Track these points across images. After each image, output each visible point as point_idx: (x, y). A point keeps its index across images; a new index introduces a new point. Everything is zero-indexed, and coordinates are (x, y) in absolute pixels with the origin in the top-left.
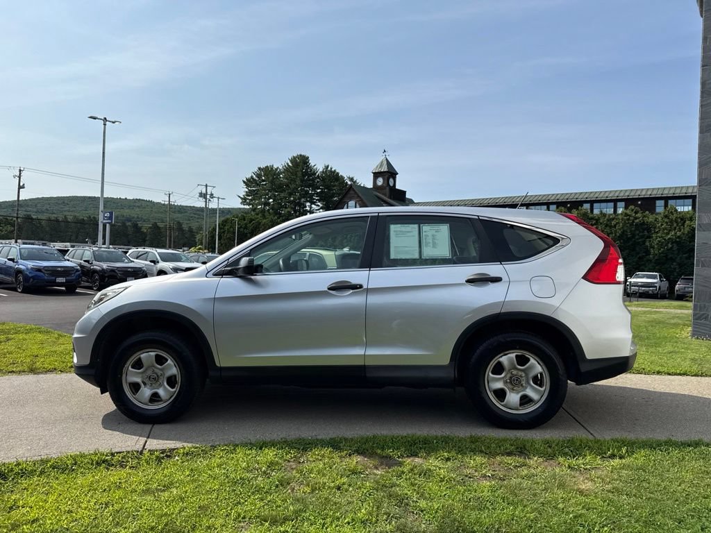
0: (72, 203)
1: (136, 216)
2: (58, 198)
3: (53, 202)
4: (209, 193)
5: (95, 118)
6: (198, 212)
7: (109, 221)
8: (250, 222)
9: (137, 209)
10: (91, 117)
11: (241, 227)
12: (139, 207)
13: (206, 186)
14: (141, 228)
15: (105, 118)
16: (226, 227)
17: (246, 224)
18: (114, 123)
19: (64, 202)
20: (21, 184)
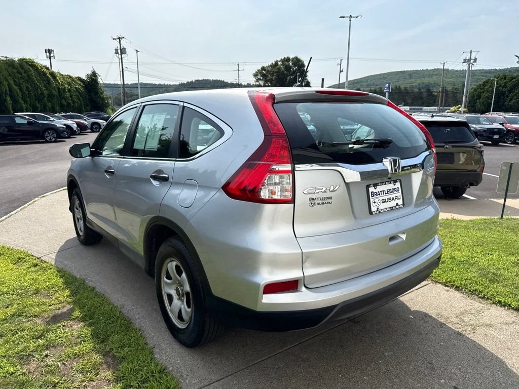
0: (389, 77)
1: (433, 82)
2: (380, 75)
3: (377, 77)
4: (473, 58)
5: (343, 17)
6: (486, 74)
7: (388, 90)
8: (511, 81)
9: (435, 77)
10: (341, 17)
11: (500, 86)
12: (436, 75)
13: (471, 52)
14: (432, 92)
15: (351, 16)
16: (486, 87)
17: (506, 83)
18: (357, 17)
19: (384, 77)
20: (341, 70)
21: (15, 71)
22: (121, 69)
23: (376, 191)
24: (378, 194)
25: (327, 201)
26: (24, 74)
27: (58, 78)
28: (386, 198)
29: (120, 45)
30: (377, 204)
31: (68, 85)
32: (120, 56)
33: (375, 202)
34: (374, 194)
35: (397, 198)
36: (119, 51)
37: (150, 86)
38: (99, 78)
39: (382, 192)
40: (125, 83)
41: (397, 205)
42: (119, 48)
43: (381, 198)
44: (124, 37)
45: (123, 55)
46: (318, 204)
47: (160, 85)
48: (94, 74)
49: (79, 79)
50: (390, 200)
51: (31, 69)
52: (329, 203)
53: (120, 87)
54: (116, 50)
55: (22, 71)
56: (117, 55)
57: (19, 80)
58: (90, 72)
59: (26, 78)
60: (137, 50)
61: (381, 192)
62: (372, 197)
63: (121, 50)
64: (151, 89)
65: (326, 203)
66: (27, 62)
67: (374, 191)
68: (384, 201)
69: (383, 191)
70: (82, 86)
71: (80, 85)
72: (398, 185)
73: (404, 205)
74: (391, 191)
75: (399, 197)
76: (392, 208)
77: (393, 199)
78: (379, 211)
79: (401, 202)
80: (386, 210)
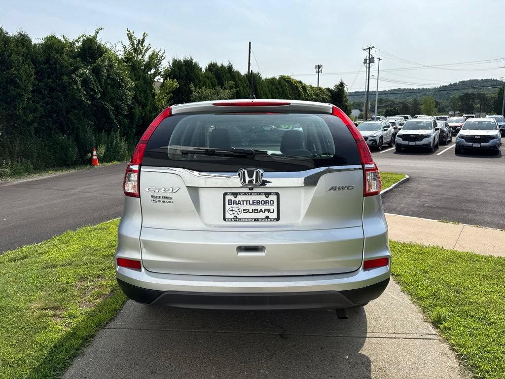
21: (274, 87)
22: (367, 77)
23: (237, 199)
24: (239, 203)
25: (168, 200)
26: (280, 89)
27: (308, 91)
28: (251, 208)
29: (370, 54)
30: (235, 213)
31: (316, 95)
32: (368, 65)
33: (232, 210)
34: (230, 202)
35: (269, 211)
36: (368, 61)
37: (407, 92)
38: (346, 87)
39: (245, 202)
40: (370, 90)
41: (267, 217)
42: (367, 58)
43: (242, 208)
44: (373, 47)
45: (371, 64)
46: (160, 201)
47: (419, 89)
48: (342, 85)
49: (328, 89)
50: (254, 211)
51: (287, 84)
52: (170, 202)
53: (364, 95)
54: (366, 60)
55: (279, 86)
56: (366, 64)
57: (275, 94)
58: (338, 83)
59: (282, 92)
60: (379, 58)
61: (243, 201)
62: (229, 204)
63: (370, 59)
64: (408, 94)
65: (166, 202)
66: (285, 79)
67: (234, 199)
68: (246, 211)
69: (247, 201)
70: (329, 96)
71: (327, 95)
72: (274, 198)
73: (278, 219)
74: (258, 202)
75: (272, 211)
76: (256, 220)
77: (261, 211)
78: (236, 219)
79: (274, 216)
80: (247, 220)
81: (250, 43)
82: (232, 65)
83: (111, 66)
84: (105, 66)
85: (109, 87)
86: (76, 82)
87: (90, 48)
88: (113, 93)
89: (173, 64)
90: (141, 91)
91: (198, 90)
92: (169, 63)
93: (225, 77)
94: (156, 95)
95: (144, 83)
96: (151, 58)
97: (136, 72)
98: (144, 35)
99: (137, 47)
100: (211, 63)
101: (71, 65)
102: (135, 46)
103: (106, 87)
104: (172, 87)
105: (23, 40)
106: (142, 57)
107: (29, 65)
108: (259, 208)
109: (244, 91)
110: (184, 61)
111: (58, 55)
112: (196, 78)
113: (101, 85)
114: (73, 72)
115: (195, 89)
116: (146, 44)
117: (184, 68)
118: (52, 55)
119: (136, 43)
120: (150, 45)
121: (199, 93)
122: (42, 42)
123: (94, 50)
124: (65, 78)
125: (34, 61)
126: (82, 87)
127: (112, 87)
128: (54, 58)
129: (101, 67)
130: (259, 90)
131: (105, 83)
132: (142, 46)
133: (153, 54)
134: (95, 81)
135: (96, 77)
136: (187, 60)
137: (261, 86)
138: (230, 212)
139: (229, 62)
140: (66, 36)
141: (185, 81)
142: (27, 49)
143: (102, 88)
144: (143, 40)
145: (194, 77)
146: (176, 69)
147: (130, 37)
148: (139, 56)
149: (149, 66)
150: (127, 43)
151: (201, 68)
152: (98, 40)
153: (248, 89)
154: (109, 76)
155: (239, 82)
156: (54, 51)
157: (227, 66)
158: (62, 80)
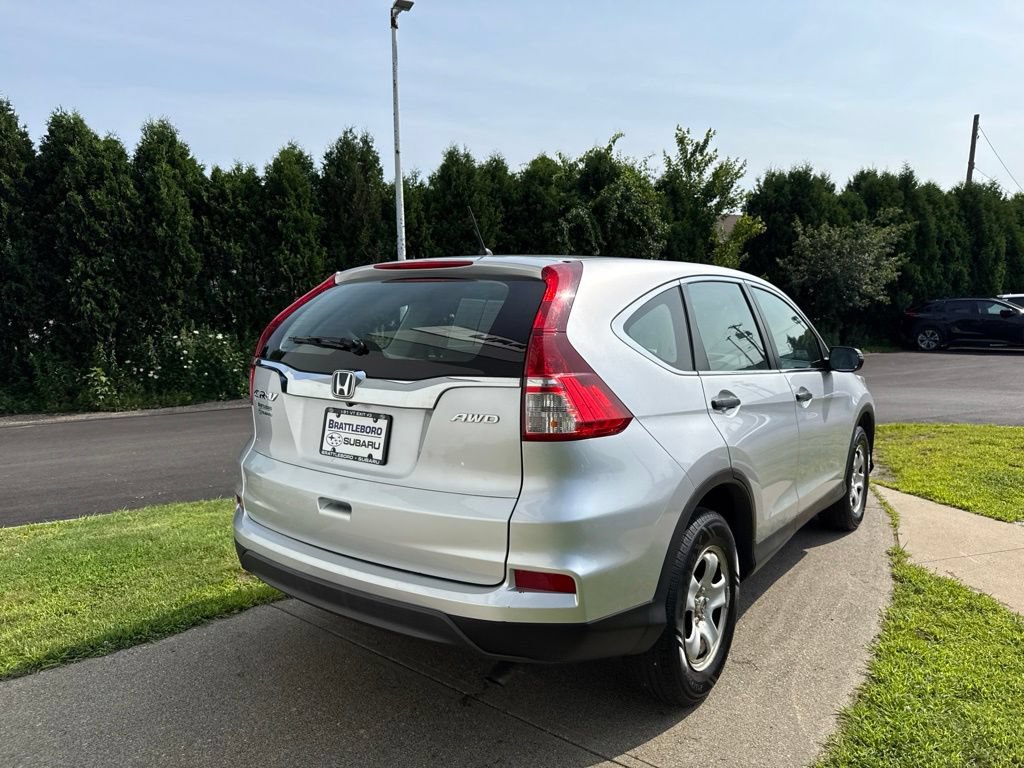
23: (339, 420)
24: (341, 426)
25: (268, 412)
28: (353, 437)
30: (334, 442)
33: (332, 438)
34: (333, 424)
35: (372, 445)
39: (348, 427)
41: (370, 456)
43: (344, 435)
46: (263, 413)
50: (357, 443)
52: (270, 414)
61: (346, 425)
62: (329, 427)
67: (336, 419)
68: (347, 441)
69: (350, 425)
72: (383, 424)
73: (384, 461)
74: (363, 429)
75: (377, 446)
76: (356, 458)
77: (364, 444)
78: (334, 453)
79: (378, 455)
80: (346, 457)
81: (977, 118)
82: (911, 172)
83: (627, 199)
84: (616, 199)
85: (620, 236)
86: (561, 232)
87: (596, 170)
88: (624, 247)
89: (766, 183)
90: (681, 241)
91: (810, 230)
92: (758, 180)
93: (889, 199)
94: (717, 246)
95: (692, 225)
96: (716, 175)
97: (678, 205)
98: (708, 135)
99: (693, 156)
100: (862, 172)
101: (561, 202)
102: (689, 156)
103: (614, 238)
104: (751, 230)
105: (497, 168)
106: (699, 176)
107: (497, 208)
108: (362, 439)
109: (939, 227)
110: (791, 175)
111: (541, 188)
112: (814, 206)
113: (604, 232)
114: (562, 214)
115: (804, 230)
116: (709, 150)
117: (787, 188)
118: (533, 188)
119: (690, 149)
120: (716, 151)
121: (812, 236)
122: (524, 168)
123: (603, 173)
124: (548, 225)
125: (506, 202)
126: (569, 239)
127: (625, 237)
128: (535, 193)
129: (609, 202)
130: (987, 225)
131: (612, 229)
132: (702, 155)
133: (721, 167)
134: (594, 228)
135: (598, 220)
136: (798, 171)
137: (996, 213)
138: (329, 439)
139: (906, 165)
140: (565, 154)
141: (787, 215)
142: (499, 183)
143: (605, 239)
144: (706, 142)
145: (810, 204)
146: (770, 192)
147: (681, 141)
148: (693, 173)
149: (709, 192)
150: (674, 153)
151: (833, 185)
152: (614, 154)
153: (953, 221)
154: (621, 216)
155: (929, 208)
156: (536, 183)
157: (901, 175)
158: (542, 228)
